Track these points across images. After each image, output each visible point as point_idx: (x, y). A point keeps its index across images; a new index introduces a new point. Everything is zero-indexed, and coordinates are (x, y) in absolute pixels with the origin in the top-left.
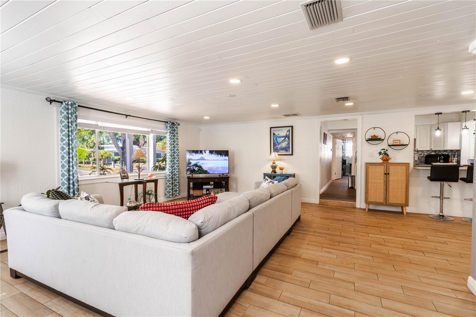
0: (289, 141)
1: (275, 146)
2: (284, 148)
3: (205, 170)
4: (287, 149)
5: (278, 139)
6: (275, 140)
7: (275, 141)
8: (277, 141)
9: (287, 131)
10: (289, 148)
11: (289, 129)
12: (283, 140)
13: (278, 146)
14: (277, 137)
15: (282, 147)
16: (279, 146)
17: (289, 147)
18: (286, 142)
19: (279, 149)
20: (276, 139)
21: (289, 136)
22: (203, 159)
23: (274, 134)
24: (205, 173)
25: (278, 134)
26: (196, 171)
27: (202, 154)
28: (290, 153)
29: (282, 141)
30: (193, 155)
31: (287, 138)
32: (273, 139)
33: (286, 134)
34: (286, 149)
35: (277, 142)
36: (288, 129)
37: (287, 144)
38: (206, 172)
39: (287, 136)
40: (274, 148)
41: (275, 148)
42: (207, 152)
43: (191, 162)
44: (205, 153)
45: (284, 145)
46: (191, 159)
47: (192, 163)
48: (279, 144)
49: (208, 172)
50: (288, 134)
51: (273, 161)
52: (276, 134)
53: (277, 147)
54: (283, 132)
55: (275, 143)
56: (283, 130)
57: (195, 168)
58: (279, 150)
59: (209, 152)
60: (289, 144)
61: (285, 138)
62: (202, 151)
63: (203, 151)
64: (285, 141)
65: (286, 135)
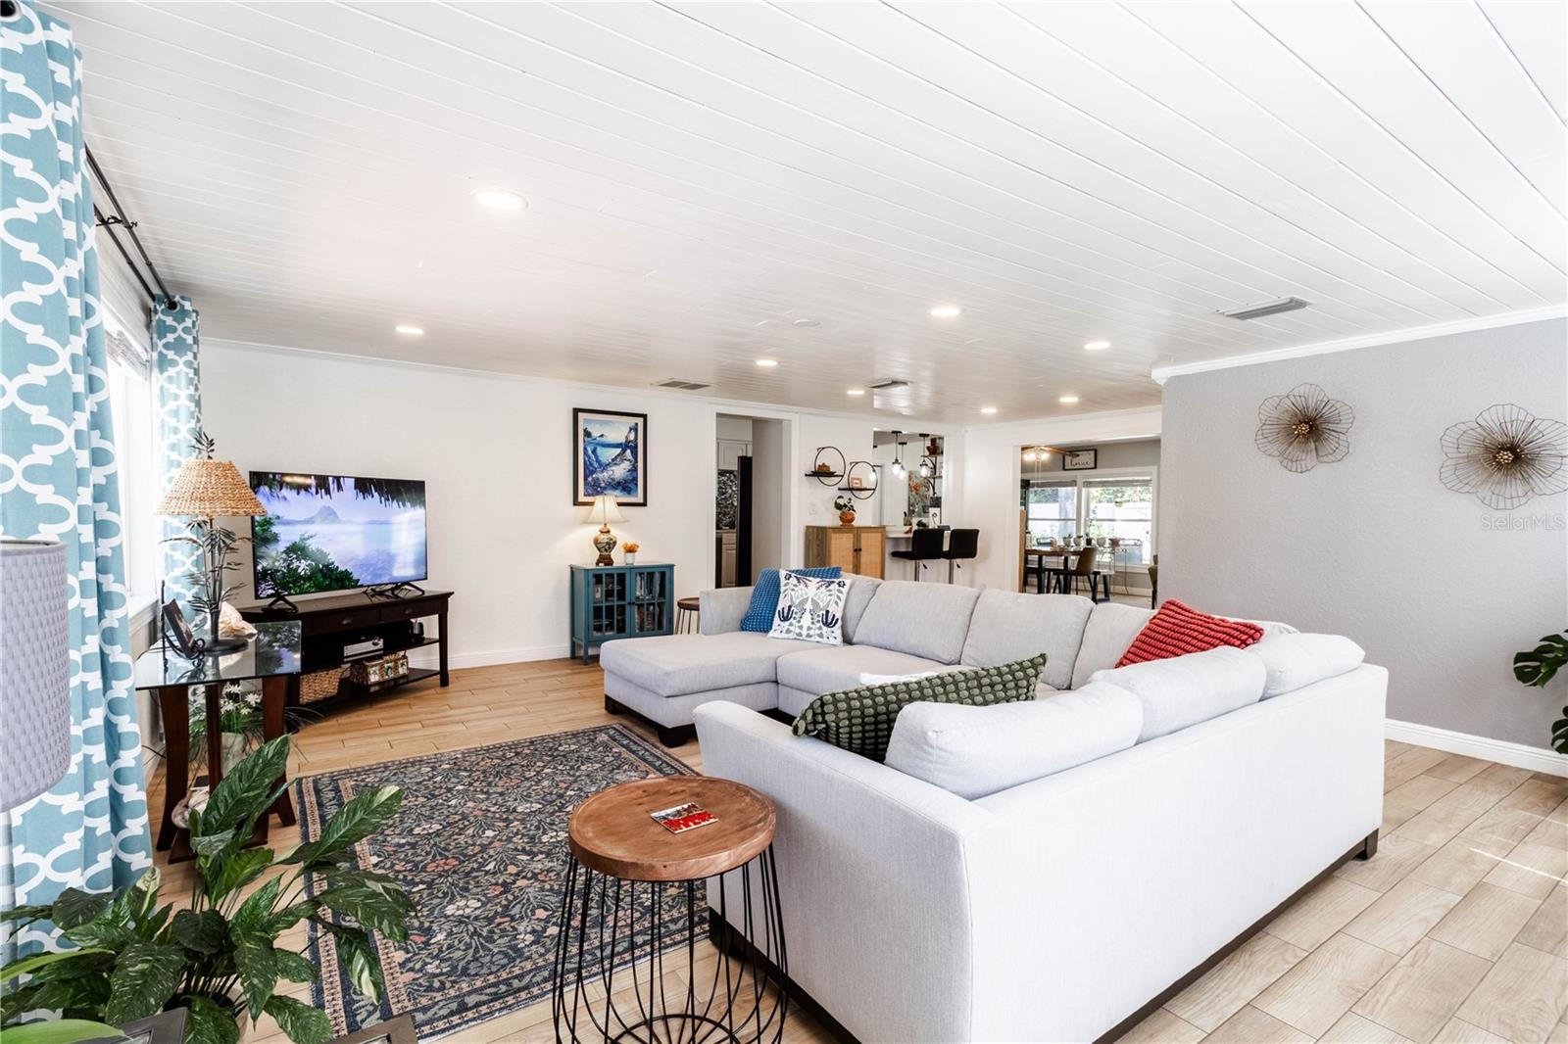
0: (636, 462)
1: (592, 473)
2: (619, 483)
3: (342, 572)
4: (630, 485)
5: (599, 450)
6: (590, 452)
7: (589, 457)
8: (596, 457)
9: (631, 429)
10: (636, 484)
11: (637, 424)
12: (616, 457)
13: (600, 476)
14: (598, 444)
15: (613, 480)
16: (603, 476)
17: (635, 479)
18: (626, 465)
19: (603, 485)
20: (594, 451)
21: (636, 446)
22: (329, 515)
23: (587, 434)
24: (343, 587)
25: (602, 436)
26: (301, 578)
27: (328, 492)
28: (640, 500)
29: (613, 460)
30: (285, 498)
31: (629, 451)
32: (585, 449)
33: (627, 437)
34: (626, 485)
35: (598, 461)
36: (633, 421)
37: (629, 471)
38: (343, 580)
39: (628, 446)
40: (585, 479)
41: (590, 479)
42: (348, 484)
43: (276, 535)
44: (340, 487)
45: (620, 471)
46: (278, 517)
47: (282, 537)
48: (604, 467)
49: (355, 578)
50: (632, 437)
51: (602, 526)
52: (595, 434)
53: (598, 479)
54: (617, 432)
55: (591, 464)
56: (618, 422)
57: (295, 564)
58: (605, 488)
59: (355, 488)
60: (634, 469)
61: (624, 451)
62: (328, 476)
63: (331, 479)
64: (622, 460)
65: (628, 442)
